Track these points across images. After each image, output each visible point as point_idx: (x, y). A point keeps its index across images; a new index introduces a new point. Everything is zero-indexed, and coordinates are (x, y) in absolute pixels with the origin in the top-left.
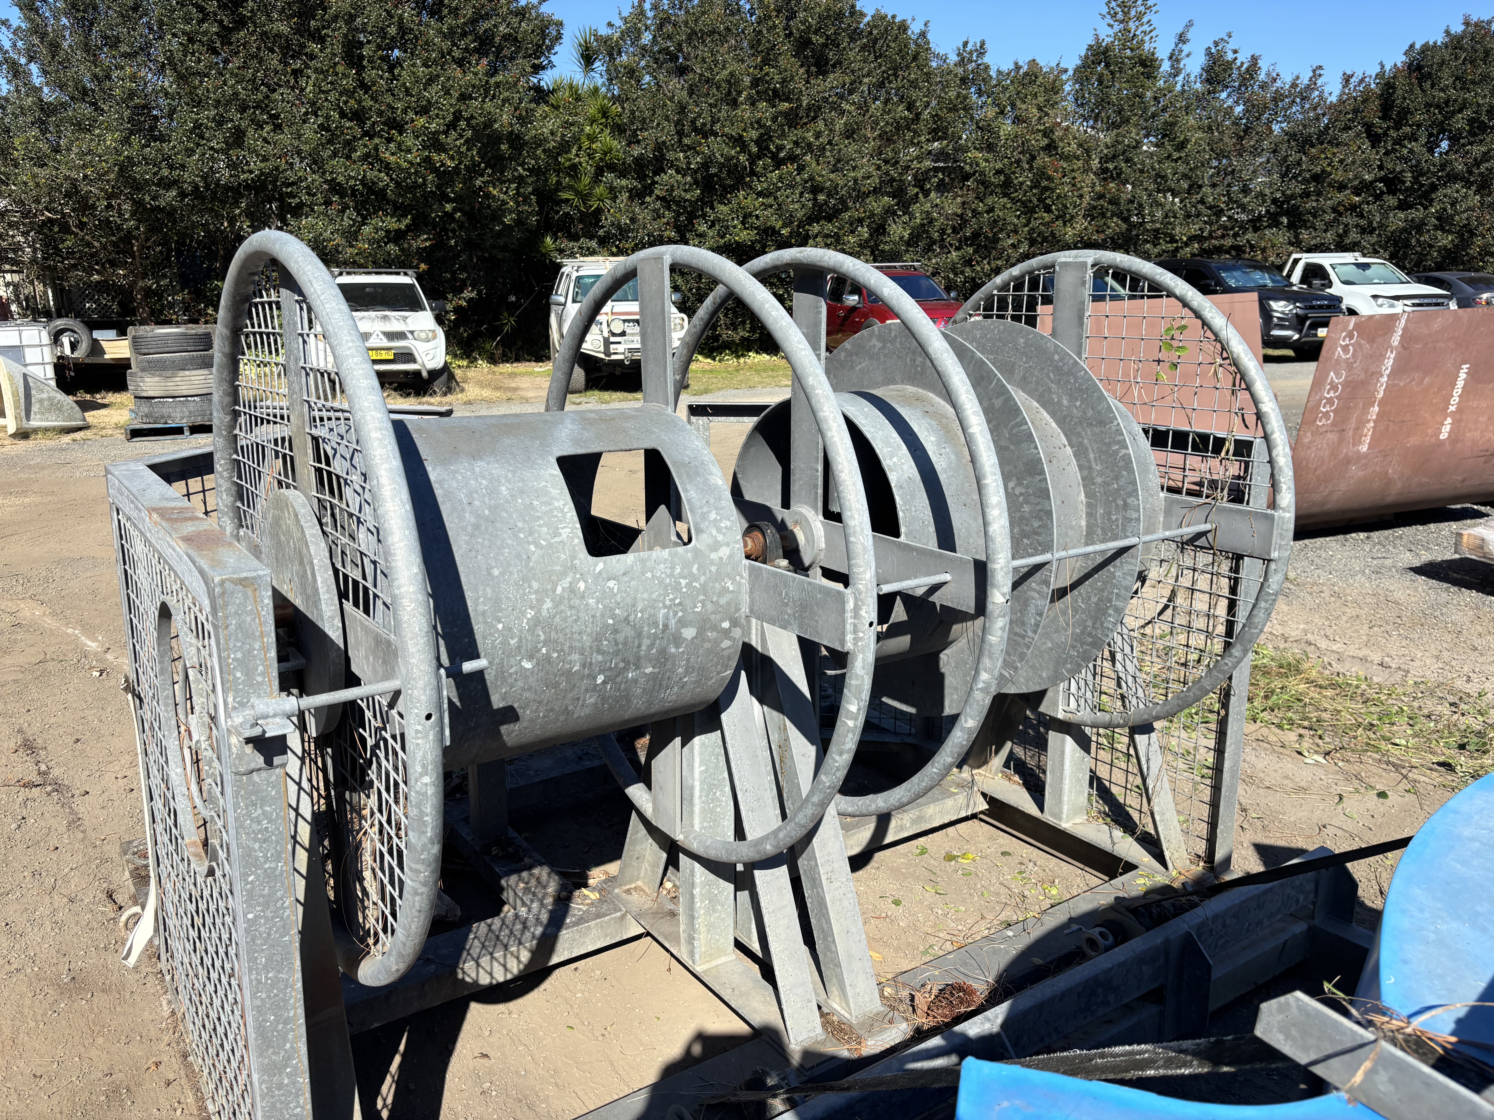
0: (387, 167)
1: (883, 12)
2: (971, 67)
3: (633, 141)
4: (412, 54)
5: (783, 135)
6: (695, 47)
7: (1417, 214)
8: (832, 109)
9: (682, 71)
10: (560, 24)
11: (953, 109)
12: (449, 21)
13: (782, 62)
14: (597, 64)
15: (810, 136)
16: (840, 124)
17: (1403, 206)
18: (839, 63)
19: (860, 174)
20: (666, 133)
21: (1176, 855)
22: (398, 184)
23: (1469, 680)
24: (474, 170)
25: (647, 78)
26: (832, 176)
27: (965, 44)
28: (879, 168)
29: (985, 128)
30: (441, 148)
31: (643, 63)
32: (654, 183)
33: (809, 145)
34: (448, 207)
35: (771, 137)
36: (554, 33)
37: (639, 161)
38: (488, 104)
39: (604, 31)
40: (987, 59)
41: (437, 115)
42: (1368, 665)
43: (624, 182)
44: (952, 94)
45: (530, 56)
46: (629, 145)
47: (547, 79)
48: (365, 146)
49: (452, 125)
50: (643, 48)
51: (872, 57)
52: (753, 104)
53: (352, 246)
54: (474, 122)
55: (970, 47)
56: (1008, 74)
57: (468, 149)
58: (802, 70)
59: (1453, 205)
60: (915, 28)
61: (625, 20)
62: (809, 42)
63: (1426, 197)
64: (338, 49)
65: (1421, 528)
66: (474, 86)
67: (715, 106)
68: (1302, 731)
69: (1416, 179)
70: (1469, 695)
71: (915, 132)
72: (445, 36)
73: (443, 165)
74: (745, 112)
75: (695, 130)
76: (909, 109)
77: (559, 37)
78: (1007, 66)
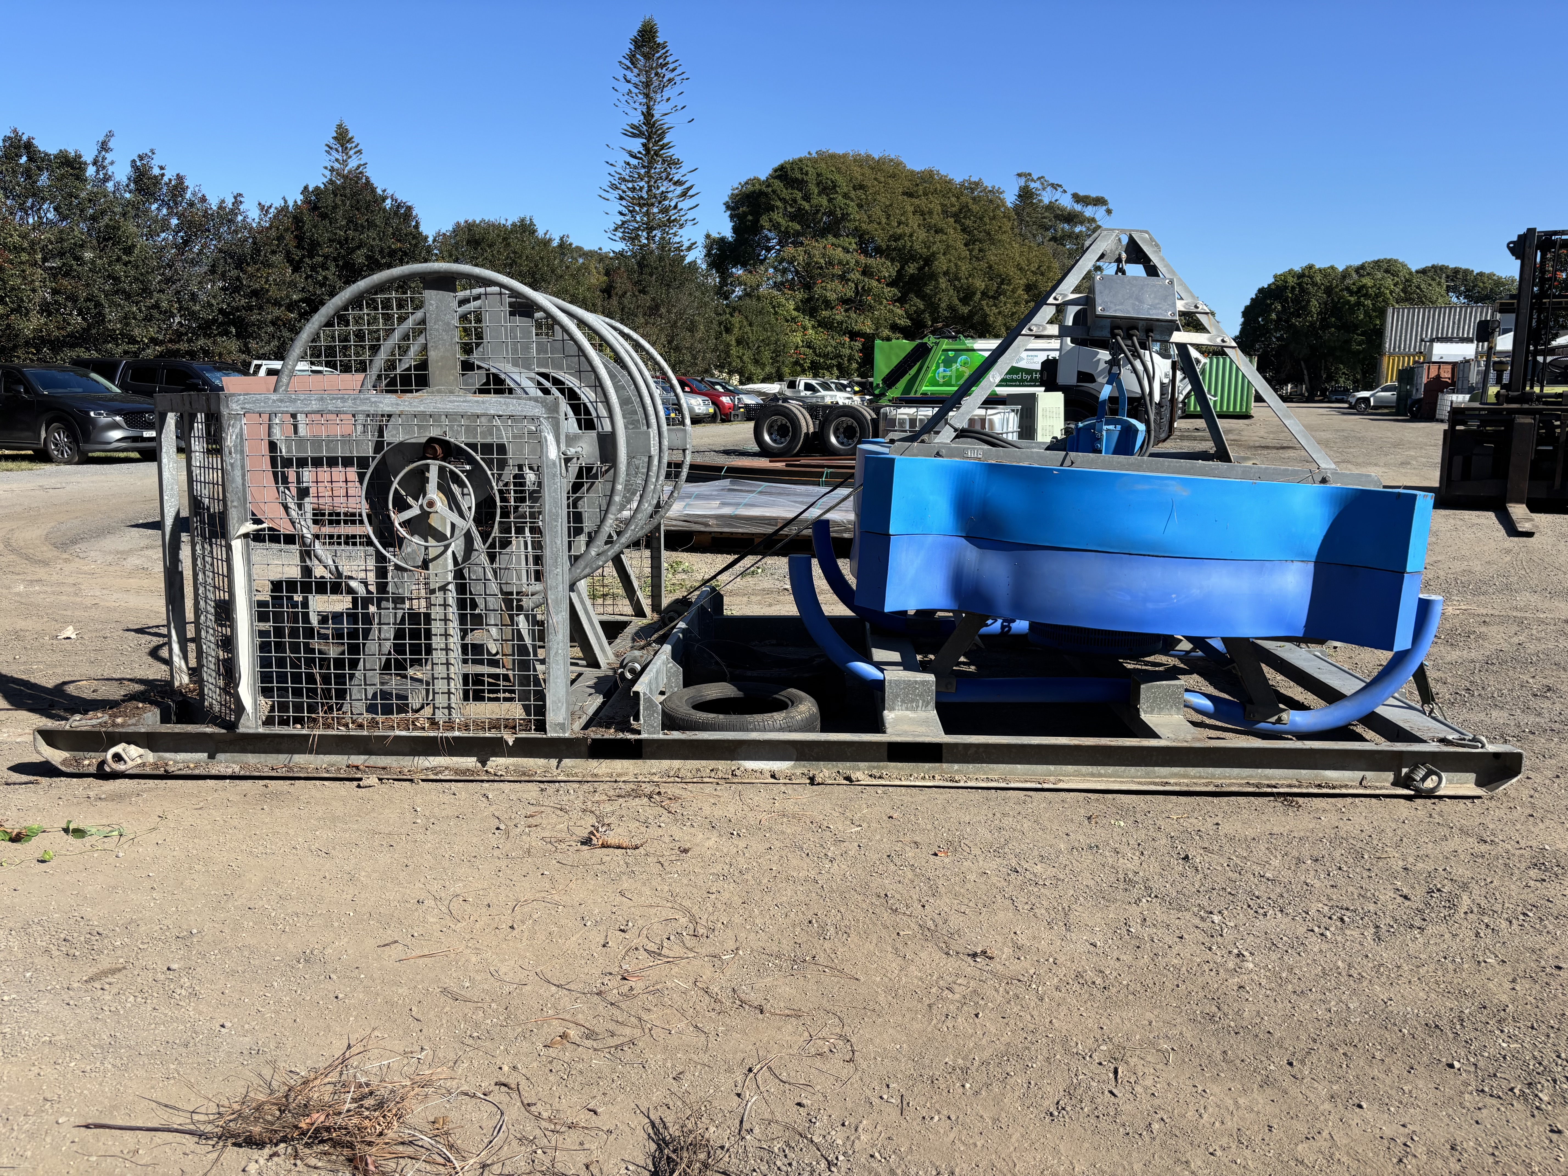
21: (648, 610)
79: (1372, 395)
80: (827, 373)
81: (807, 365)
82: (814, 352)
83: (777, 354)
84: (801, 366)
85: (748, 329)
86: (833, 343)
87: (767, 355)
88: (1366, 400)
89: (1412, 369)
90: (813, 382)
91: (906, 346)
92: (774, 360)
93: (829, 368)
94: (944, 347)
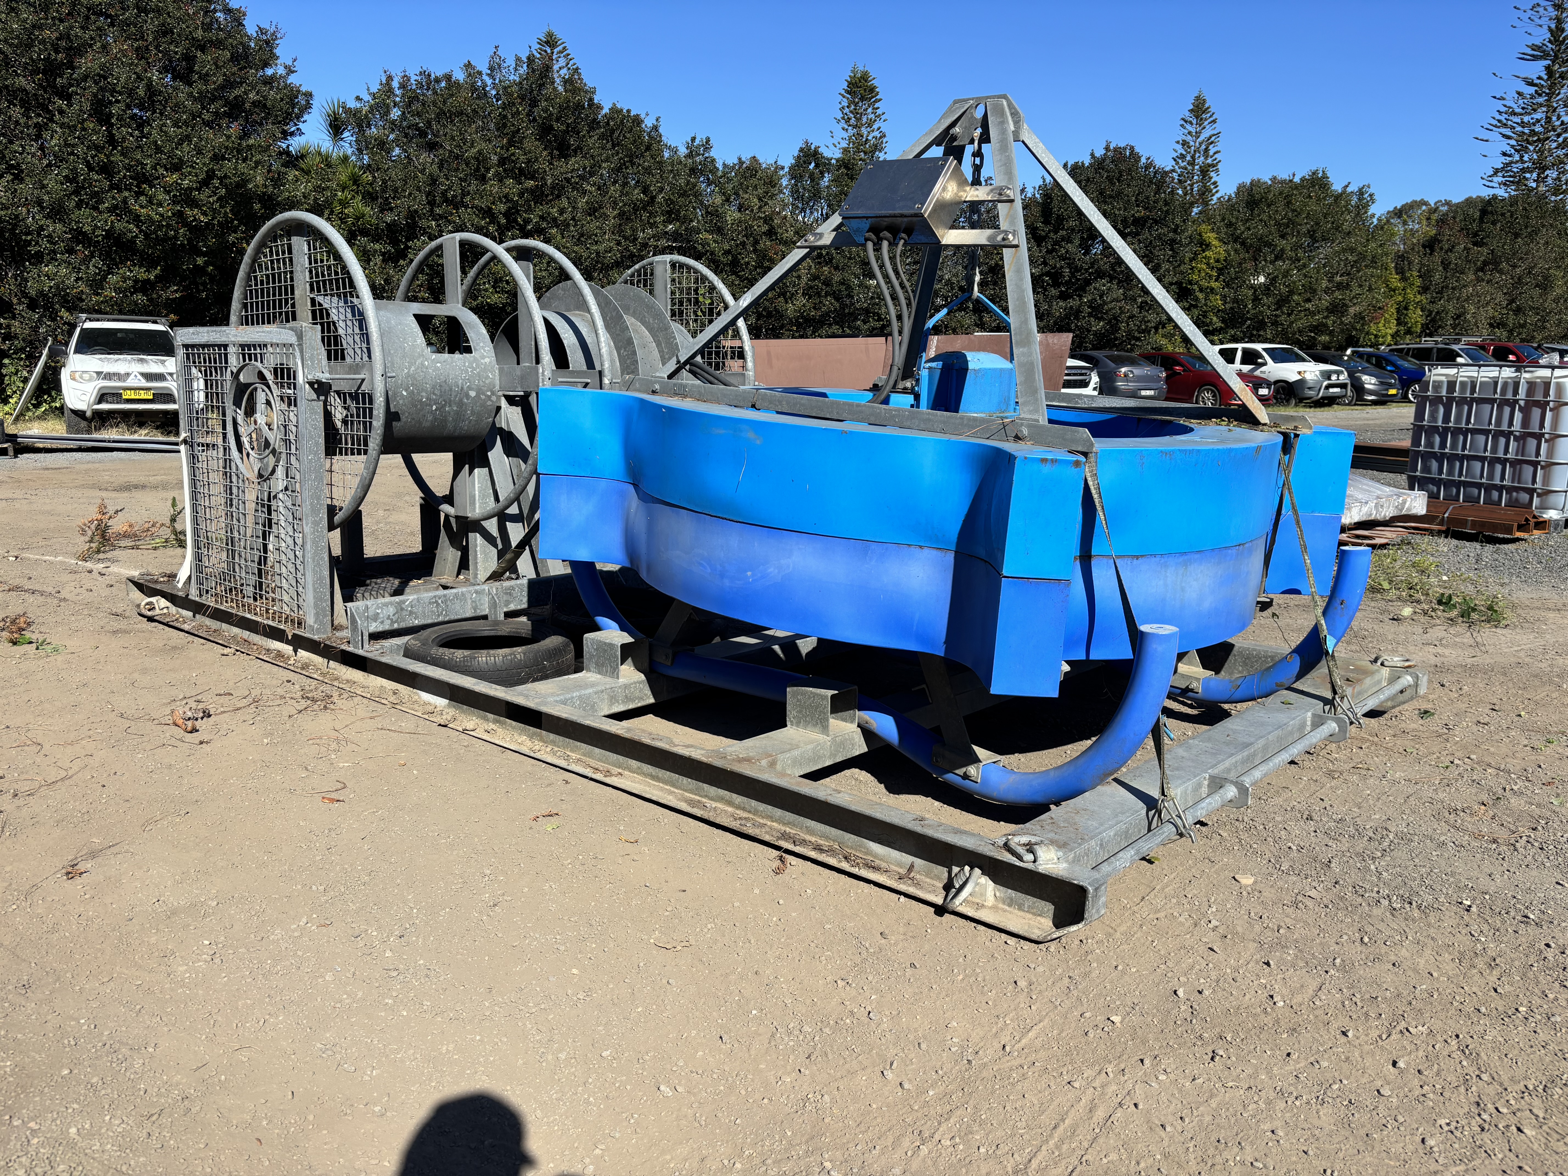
0: (136, 219)
1: (619, 106)
2: (698, 159)
3: (385, 207)
4: (161, 114)
5: (529, 210)
6: (445, 126)
7: (1073, 303)
8: (574, 189)
9: (432, 146)
10: (309, 95)
11: (684, 194)
12: (200, 86)
13: (527, 144)
14: (346, 134)
15: (554, 211)
16: (582, 202)
17: (1064, 296)
18: (579, 148)
19: (602, 248)
20: (419, 204)
22: (147, 236)
24: (226, 227)
25: (397, 151)
26: (576, 248)
27: (693, 139)
28: (619, 243)
29: (713, 213)
30: (193, 203)
31: (392, 137)
32: (407, 247)
33: (555, 220)
34: (200, 261)
35: (518, 211)
36: (303, 102)
37: (392, 228)
38: (242, 166)
39: (352, 104)
40: (713, 153)
41: (190, 173)
43: (377, 246)
44: (682, 182)
45: (280, 122)
46: (382, 211)
47: (295, 144)
48: (114, 198)
49: (205, 183)
50: (393, 122)
51: (609, 145)
52: (501, 181)
53: (98, 294)
54: (228, 181)
55: (697, 142)
56: (733, 167)
57: (221, 206)
58: (545, 153)
59: (1101, 296)
60: (649, 122)
61: (374, 96)
62: (551, 128)
63: (1082, 288)
64: (87, 106)
66: (227, 148)
67: (465, 181)
69: (1073, 275)
71: (651, 213)
72: (195, 99)
73: (195, 220)
74: (493, 187)
75: (446, 200)
76: (644, 193)
77: (308, 106)
78: (732, 160)
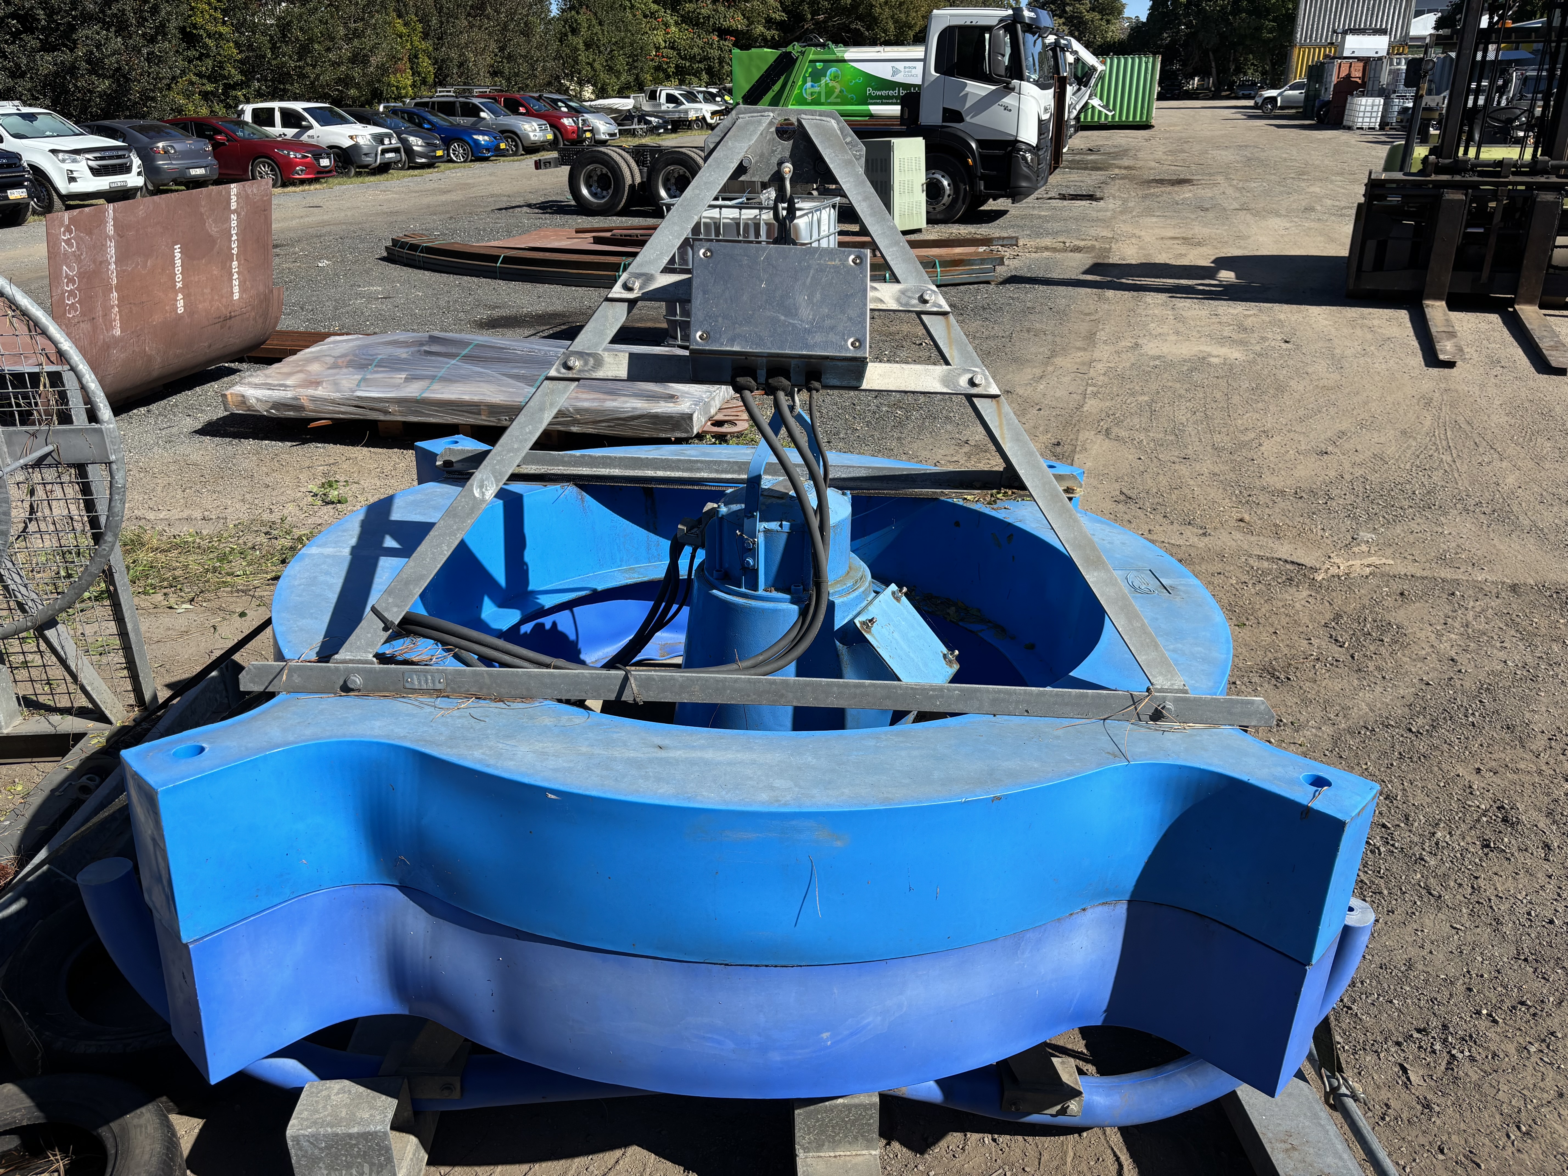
7: (64, 57)
21: (115, 711)
23: (271, 512)
42: (194, 522)
59: (98, 46)
63: (67, 37)
65: (190, 393)
68: (166, 591)
69: (50, 17)
70: (274, 523)
79: (1279, 95)
80: (695, 80)
81: (671, 70)
82: (679, 54)
83: (634, 60)
84: (665, 71)
85: (597, 28)
86: (700, 43)
87: (621, 62)
88: (1273, 99)
89: (1322, 64)
90: (676, 93)
91: (770, 55)
92: (631, 66)
93: (697, 74)
94: (811, 57)
